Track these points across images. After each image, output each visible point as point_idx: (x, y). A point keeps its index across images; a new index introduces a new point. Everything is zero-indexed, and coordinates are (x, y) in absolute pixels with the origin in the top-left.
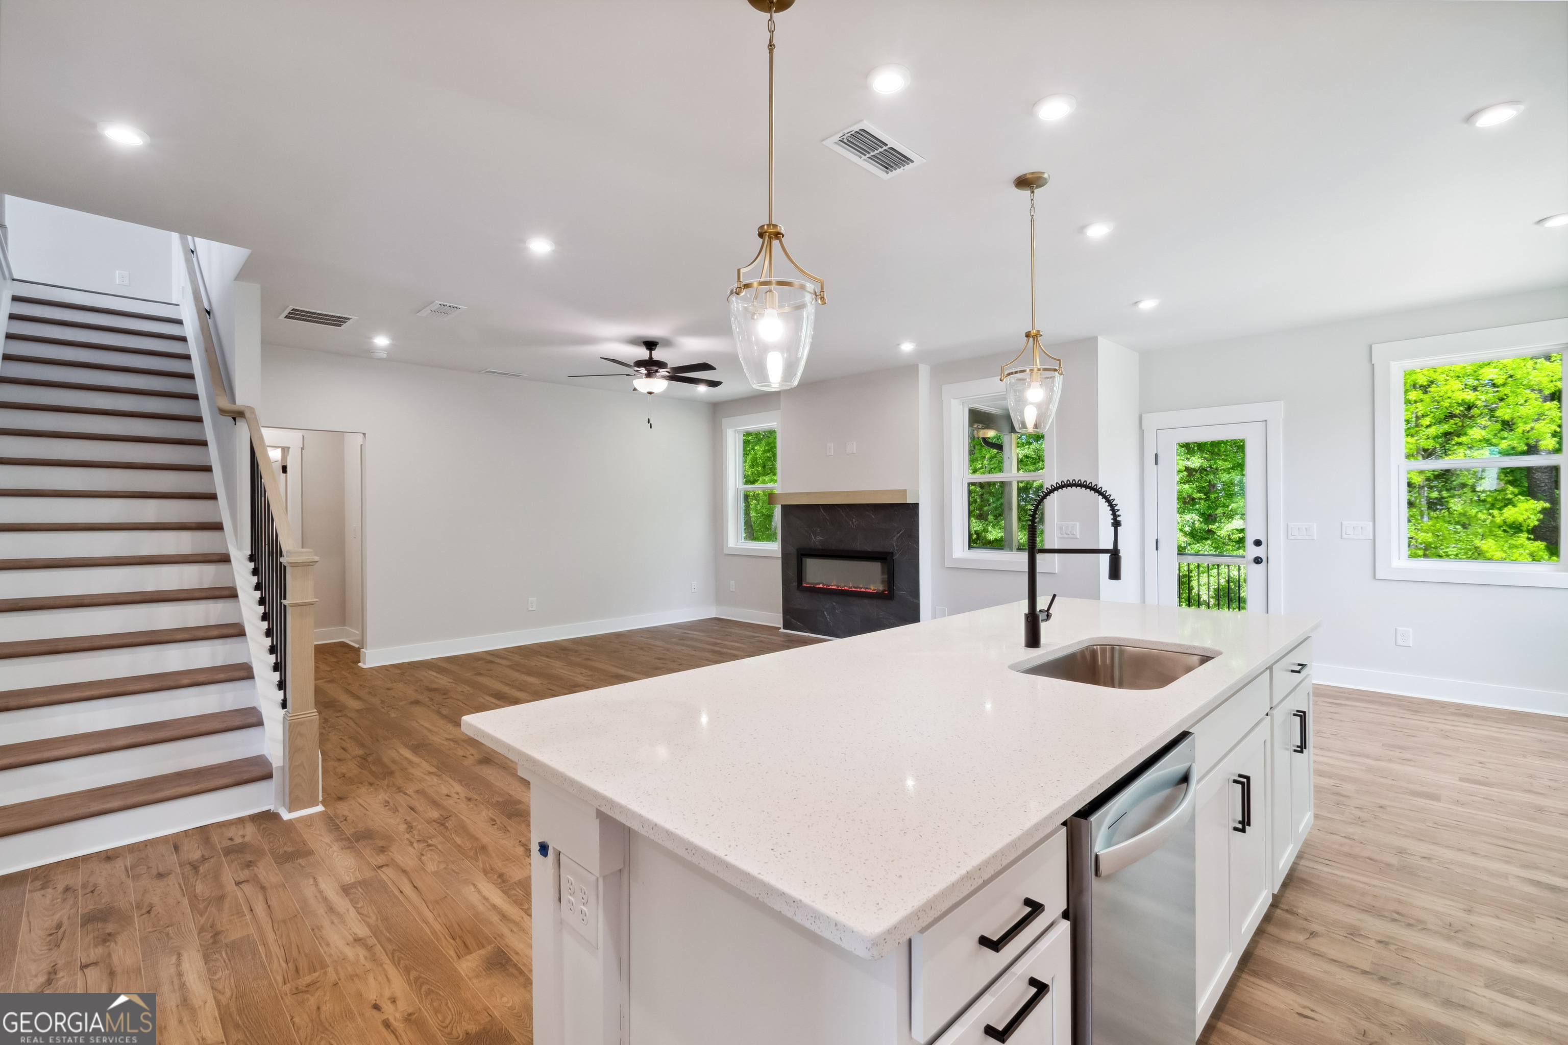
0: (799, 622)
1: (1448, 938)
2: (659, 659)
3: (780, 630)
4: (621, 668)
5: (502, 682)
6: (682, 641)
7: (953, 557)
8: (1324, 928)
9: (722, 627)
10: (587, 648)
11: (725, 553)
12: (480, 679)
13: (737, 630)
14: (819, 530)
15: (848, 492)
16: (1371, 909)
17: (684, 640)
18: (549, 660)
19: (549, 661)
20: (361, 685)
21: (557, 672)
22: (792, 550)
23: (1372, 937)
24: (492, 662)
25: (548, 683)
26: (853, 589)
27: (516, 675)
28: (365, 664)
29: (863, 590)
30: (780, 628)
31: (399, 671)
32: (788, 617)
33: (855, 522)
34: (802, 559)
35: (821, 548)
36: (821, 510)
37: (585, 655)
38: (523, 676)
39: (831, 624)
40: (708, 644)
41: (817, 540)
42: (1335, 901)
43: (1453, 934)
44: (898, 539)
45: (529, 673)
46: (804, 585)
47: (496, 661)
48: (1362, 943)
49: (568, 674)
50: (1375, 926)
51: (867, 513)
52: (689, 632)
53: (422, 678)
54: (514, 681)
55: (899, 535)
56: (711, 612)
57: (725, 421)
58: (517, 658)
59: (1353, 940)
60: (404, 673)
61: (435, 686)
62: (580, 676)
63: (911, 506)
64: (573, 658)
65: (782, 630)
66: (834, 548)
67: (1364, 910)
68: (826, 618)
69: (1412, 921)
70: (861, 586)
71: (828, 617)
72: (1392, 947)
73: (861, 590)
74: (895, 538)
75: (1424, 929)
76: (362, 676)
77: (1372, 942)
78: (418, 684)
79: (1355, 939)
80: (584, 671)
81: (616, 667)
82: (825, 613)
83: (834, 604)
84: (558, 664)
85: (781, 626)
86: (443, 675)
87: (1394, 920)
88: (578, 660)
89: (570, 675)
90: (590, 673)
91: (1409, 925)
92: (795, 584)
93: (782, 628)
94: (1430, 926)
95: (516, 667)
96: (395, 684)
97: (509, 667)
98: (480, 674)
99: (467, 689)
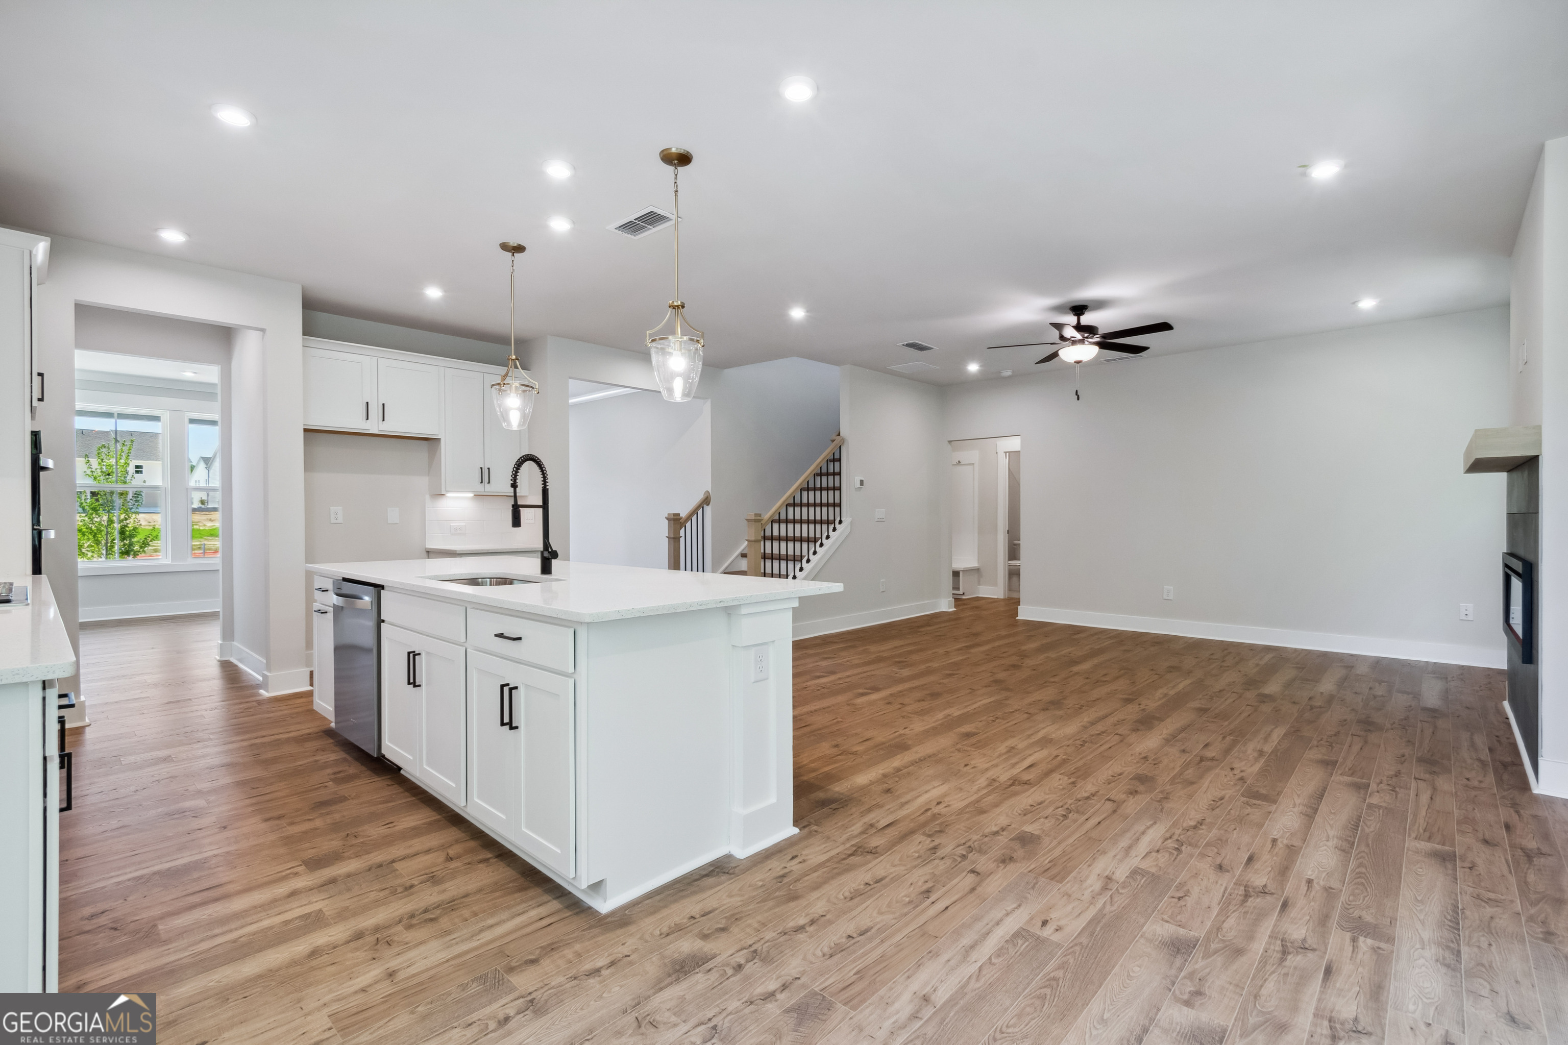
1: (377, 929)
8: (451, 867)
16: (454, 905)
23: (420, 885)
42: (480, 890)
43: (378, 936)
48: (418, 876)
50: (430, 896)
59: (427, 874)
67: (454, 901)
69: (414, 921)
72: (400, 890)
75: (400, 922)
77: (415, 882)
79: (425, 876)
87: (426, 911)
91: (412, 916)
94: (400, 928)
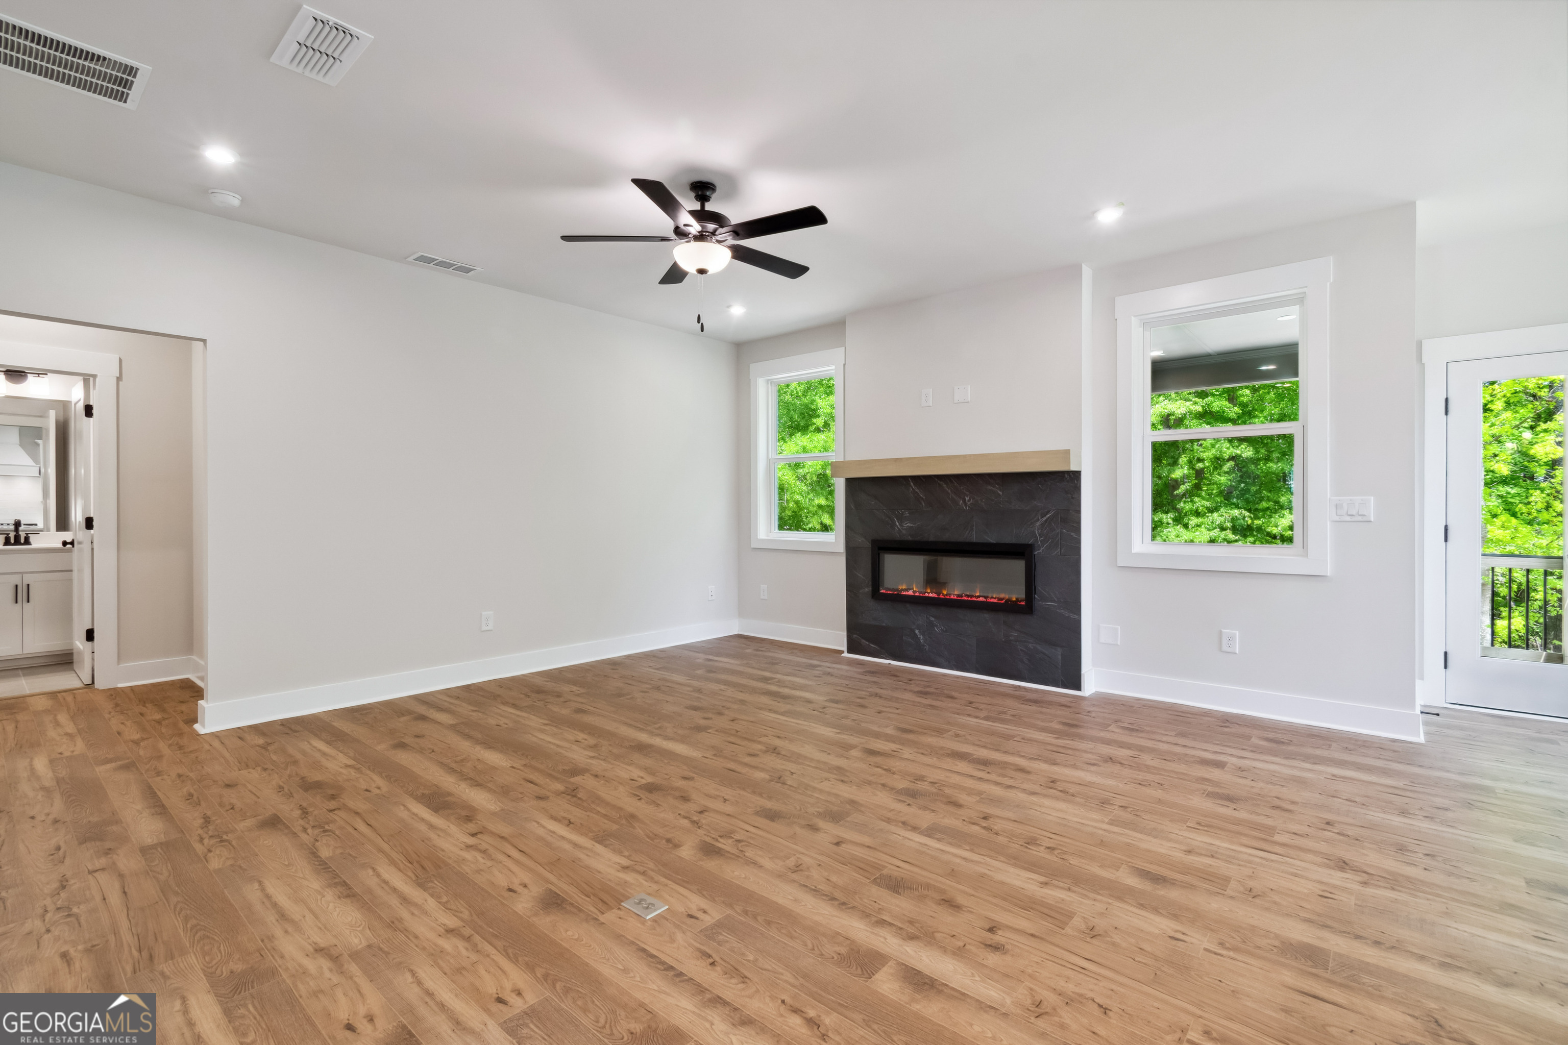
0: (873, 644)
2: (695, 709)
3: (843, 655)
4: (641, 730)
5: (442, 765)
6: (712, 675)
7: (1133, 552)
9: (757, 650)
10: (574, 688)
11: (752, 547)
12: (404, 758)
13: (781, 655)
14: (907, 514)
15: (965, 456)
17: (714, 672)
18: (518, 713)
19: (518, 716)
20: (179, 776)
21: (535, 739)
22: (864, 542)
24: (423, 718)
25: (525, 765)
26: (965, 598)
27: (464, 746)
28: (203, 726)
29: (981, 599)
30: (843, 652)
31: (261, 741)
32: (855, 636)
33: (969, 501)
34: (879, 554)
35: (910, 538)
36: (912, 484)
37: (576, 702)
38: (478, 748)
39: (927, 647)
40: (754, 680)
41: (903, 528)
44: (1042, 525)
45: (489, 743)
46: (882, 591)
47: (431, 716)
49: (554, 744)
51: (989, 487)
52: (715, 658)
53: (299, 756)
54: (462, 761)
55: (1044, 519)
56: (733, 627)
57: (754, 368)
58: (465, 709)
60: (269, 744)
61: (317, 776)
62: (575, 747)
63: (1066, 476)
64: (555, 709)
65: (846, 655)
66: (932, 539)
68: (919, 639)
70: (978, 594)
71: (922, 637)
73: (978, 599)
74: (1038, 524)
76: (191, 752)
78: (288, 772)
80: (581, 736)
81: (630, 725)
82: (917, 631)
83: (932, 619)
84: (534, 721)
85: (845, 648)
86: (337, 749)
88: (565, 712)
89: (558, 746)
90: (592, 741)
92: (868, 590)
93: (846, 651)
95: (464, 729)
96: (244, 772)
97: (453, 727)
98: (402, 746)
99: (378, 782)
